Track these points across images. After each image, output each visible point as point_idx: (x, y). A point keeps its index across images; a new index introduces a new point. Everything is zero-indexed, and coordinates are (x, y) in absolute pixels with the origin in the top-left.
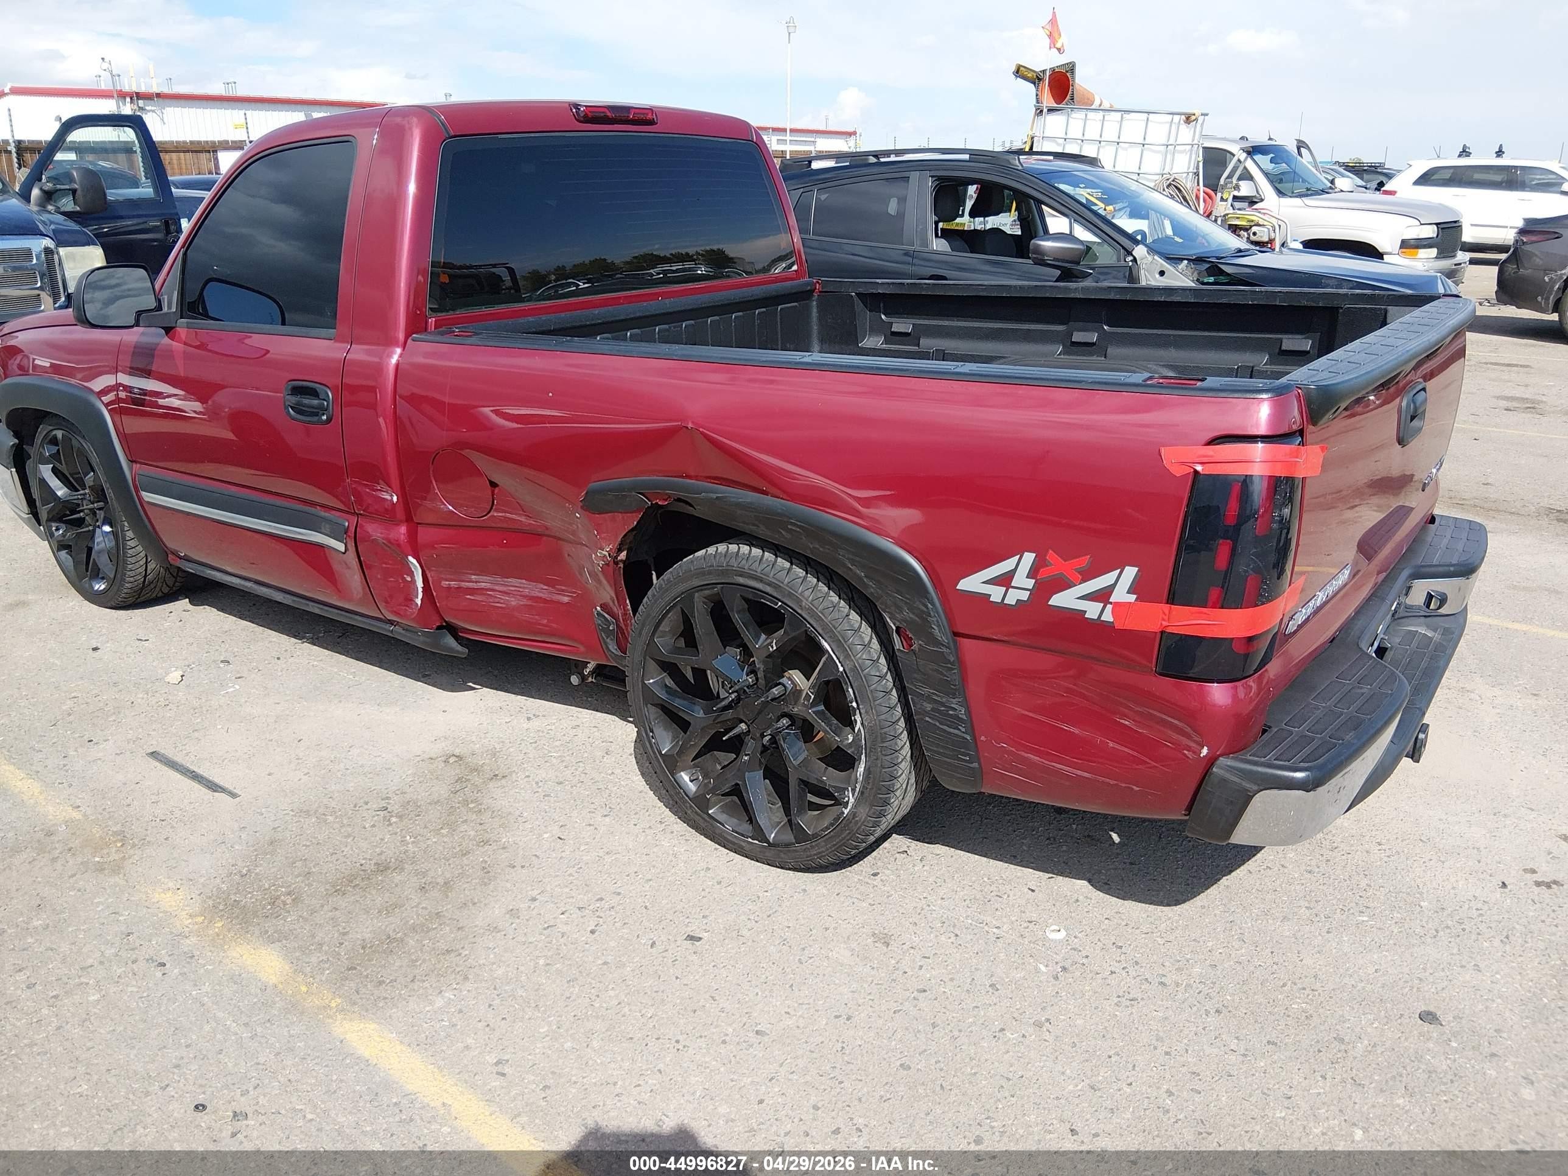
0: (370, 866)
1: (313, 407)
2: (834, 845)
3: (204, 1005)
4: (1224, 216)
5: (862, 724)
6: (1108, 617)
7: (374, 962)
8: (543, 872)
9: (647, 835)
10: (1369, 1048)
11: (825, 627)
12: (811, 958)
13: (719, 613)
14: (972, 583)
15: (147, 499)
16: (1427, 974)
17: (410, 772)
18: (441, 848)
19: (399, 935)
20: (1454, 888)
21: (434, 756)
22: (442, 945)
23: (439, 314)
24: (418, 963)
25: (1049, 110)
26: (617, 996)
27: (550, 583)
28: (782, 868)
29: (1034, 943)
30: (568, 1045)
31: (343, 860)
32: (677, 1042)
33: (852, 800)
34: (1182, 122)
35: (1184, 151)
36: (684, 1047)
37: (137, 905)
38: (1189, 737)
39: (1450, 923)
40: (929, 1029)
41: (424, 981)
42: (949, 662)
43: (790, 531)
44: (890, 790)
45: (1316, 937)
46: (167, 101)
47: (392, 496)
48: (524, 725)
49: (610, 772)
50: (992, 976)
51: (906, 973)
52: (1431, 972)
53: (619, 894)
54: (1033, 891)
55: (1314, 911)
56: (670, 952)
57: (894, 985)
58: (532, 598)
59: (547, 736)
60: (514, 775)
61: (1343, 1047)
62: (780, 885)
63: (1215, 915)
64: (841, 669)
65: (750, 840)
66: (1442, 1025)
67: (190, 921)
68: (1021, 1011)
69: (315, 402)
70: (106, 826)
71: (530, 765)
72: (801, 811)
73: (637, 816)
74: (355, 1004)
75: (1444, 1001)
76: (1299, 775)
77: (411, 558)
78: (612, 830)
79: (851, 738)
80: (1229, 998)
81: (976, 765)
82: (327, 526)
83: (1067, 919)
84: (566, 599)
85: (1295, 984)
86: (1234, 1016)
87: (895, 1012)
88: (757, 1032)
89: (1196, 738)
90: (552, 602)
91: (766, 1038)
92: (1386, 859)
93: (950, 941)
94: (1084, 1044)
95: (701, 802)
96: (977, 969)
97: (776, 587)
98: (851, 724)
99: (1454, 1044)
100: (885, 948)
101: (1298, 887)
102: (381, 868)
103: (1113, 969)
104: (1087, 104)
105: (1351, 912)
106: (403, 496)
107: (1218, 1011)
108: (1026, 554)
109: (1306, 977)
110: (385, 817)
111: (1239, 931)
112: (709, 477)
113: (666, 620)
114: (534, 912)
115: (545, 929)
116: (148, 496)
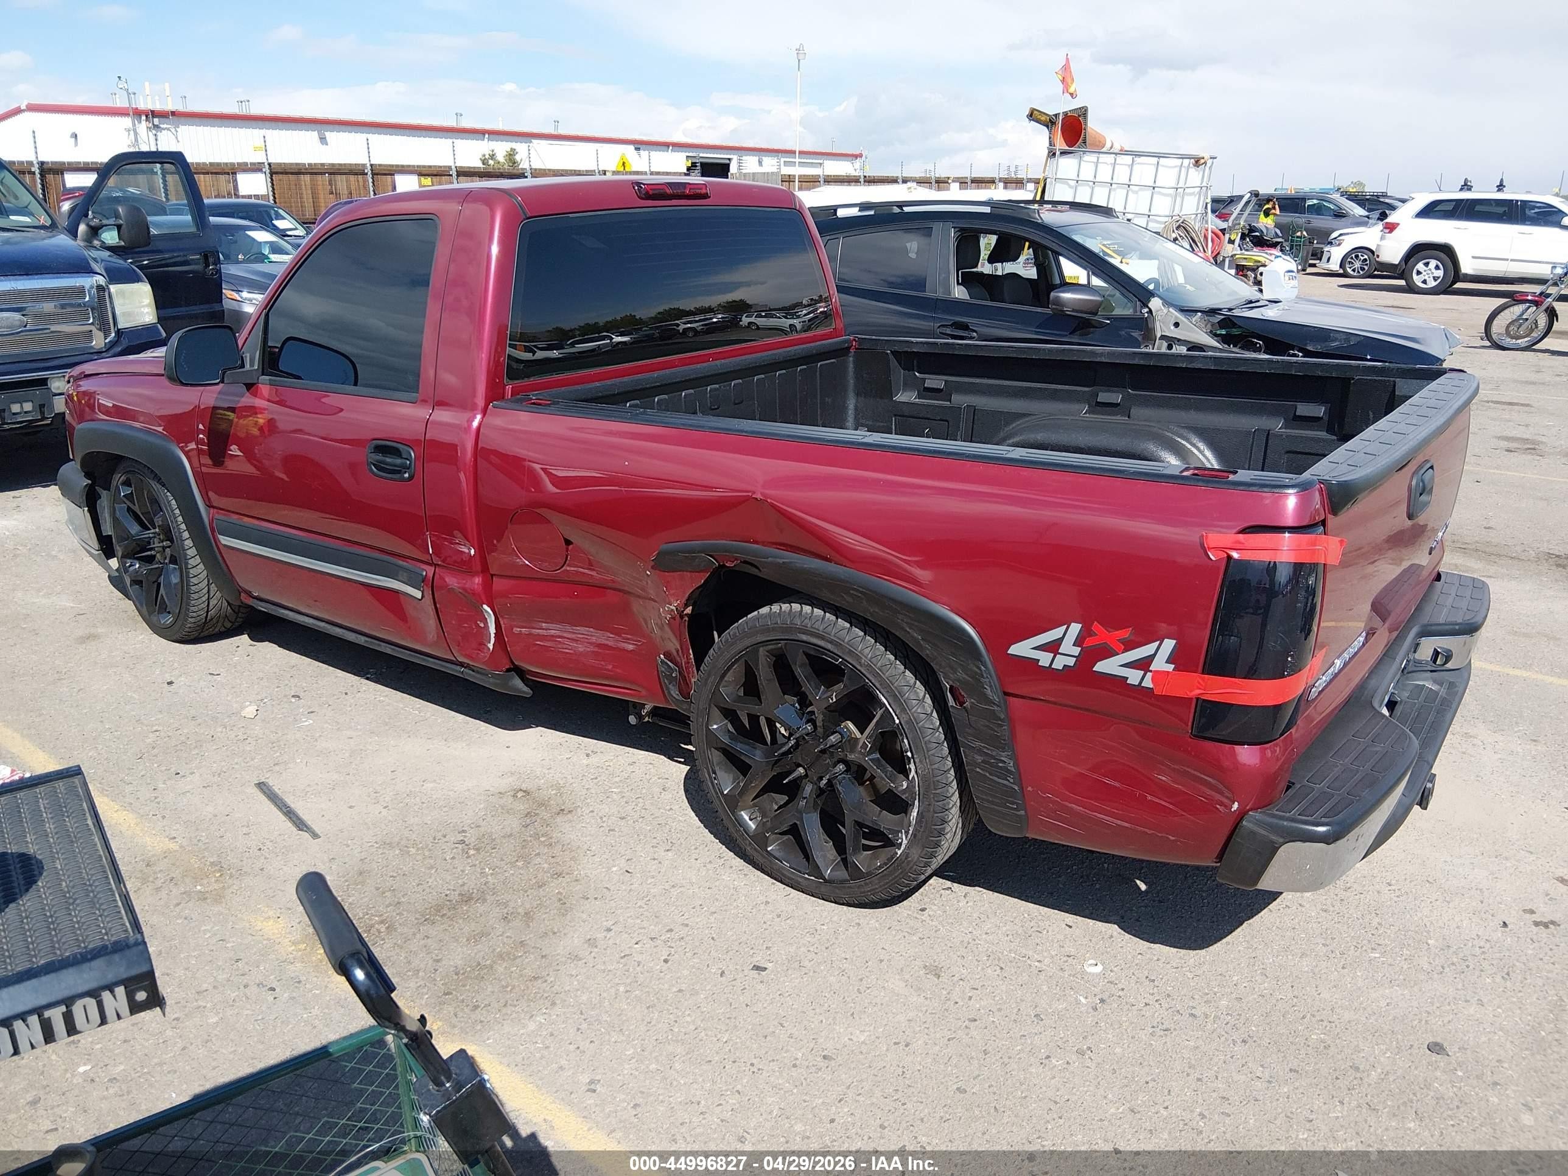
0: (455, 897)
1: (395, 466)
2: (887, 883)
3: (315, 1027)
4: (1232, 256)
5: (916, 772)
6: (1148, 683)
7: (468, 987)
8: (614, 905)
9: (708, 870)
10: (1383, 1076)
11: (883, 682)
12: (868, 988)
13: (782, 666)
14: (1022, 649)
15: (223, 542)
16: (1435, 1008)
17: (482, 806)
18: (519, 880)
19: (488, 962)
20: (1458, 927)
21: (503, 791)
22: (528, 972)
23: (516, 382)
24: (509, 989)
25: (1061, 153)
26: (693, 1021)
27: (618, 633)
28: (835, 903)
29: (1074, 976)
30: (653, 1067)
31: (428, 890)
32: (752, 1065)
33: (905, 842)
34: (1191, 165)
35: (1193, 194)
36: (759, 1070)
37: (242, 933)
38: (1221, 793)
39: (1455, 960)
40: (982, 1055)
41: (516, 1006)
42: (1001, 720)
43: (852, 595)
44: (941, 833)
45: (1332, 972)
46: (183, 119)
47: (470, 549)
48: (584, 761)
49: (668, 808)
50: (1036, 1007)
51: (957, 1003)
52: (1438, 1005)
53: (687, 925)
54: (1070, 927)
55: (1330, 948)
56: (739, 981)
57: (946, 1014)
58: (600, 646)
59: (607, 772)
60: (579, 810)
61: (1358, 1075)
62: (835, 918)
63: (1239, 951)
64: (897, 721)
65: (806, 876)
66: (1448, 1055)
67: (293, 948)
68: (1064, 1040)
69: (399, 461)
70: (204, 857)
71: (593, 800)
72: (856, 851)
73: (697, 851)
74: (454, 1027)
75: (1450, 1033)
76: (1321, 829)
77: (485, 607)
78: (675, 864)
79: (905, 784)
80: (1254, 1029)
81: (1022, 813)
82: (405, 574)
83: (1103, 954)
84: (631, 647)
85: (1314, 1016)
86: (1259, 1046)
87: (949, 1040)
88: (825, 1057)
89: (1227, 794)
90: (618, 649)
91: (833, 1063)
92: (1396, 899)
93: (996, 973)
94: (1123, 1070)
95: (760, 839)
96: (1022, 1000)
97: (837, 645)
98: (905, 772)
99: (1460, 1073)
100: (936, 979)
101: (1315, 925)
102: (465, 899)
103: (1147, 1001)
104: (1098, 147)
105: (1364, 948)
106: (480, 550)
107: (1244, 1041)
108: (1073, 624)
109: (1324, 1010)
110: (463, 850)
111: (1262, 967)
112: (776, 544)
113: (731, 671)
114: (611, 942)
115: (622, 958)
116: (225, 540)
